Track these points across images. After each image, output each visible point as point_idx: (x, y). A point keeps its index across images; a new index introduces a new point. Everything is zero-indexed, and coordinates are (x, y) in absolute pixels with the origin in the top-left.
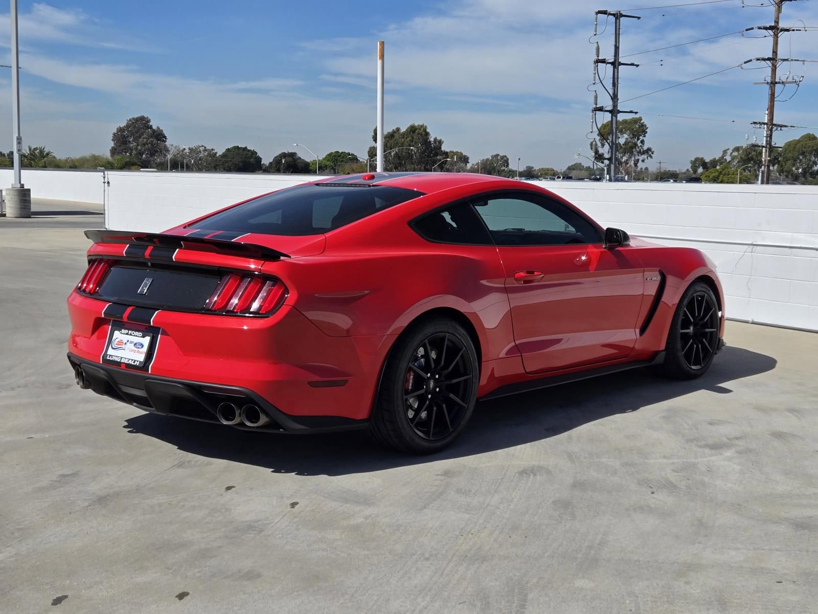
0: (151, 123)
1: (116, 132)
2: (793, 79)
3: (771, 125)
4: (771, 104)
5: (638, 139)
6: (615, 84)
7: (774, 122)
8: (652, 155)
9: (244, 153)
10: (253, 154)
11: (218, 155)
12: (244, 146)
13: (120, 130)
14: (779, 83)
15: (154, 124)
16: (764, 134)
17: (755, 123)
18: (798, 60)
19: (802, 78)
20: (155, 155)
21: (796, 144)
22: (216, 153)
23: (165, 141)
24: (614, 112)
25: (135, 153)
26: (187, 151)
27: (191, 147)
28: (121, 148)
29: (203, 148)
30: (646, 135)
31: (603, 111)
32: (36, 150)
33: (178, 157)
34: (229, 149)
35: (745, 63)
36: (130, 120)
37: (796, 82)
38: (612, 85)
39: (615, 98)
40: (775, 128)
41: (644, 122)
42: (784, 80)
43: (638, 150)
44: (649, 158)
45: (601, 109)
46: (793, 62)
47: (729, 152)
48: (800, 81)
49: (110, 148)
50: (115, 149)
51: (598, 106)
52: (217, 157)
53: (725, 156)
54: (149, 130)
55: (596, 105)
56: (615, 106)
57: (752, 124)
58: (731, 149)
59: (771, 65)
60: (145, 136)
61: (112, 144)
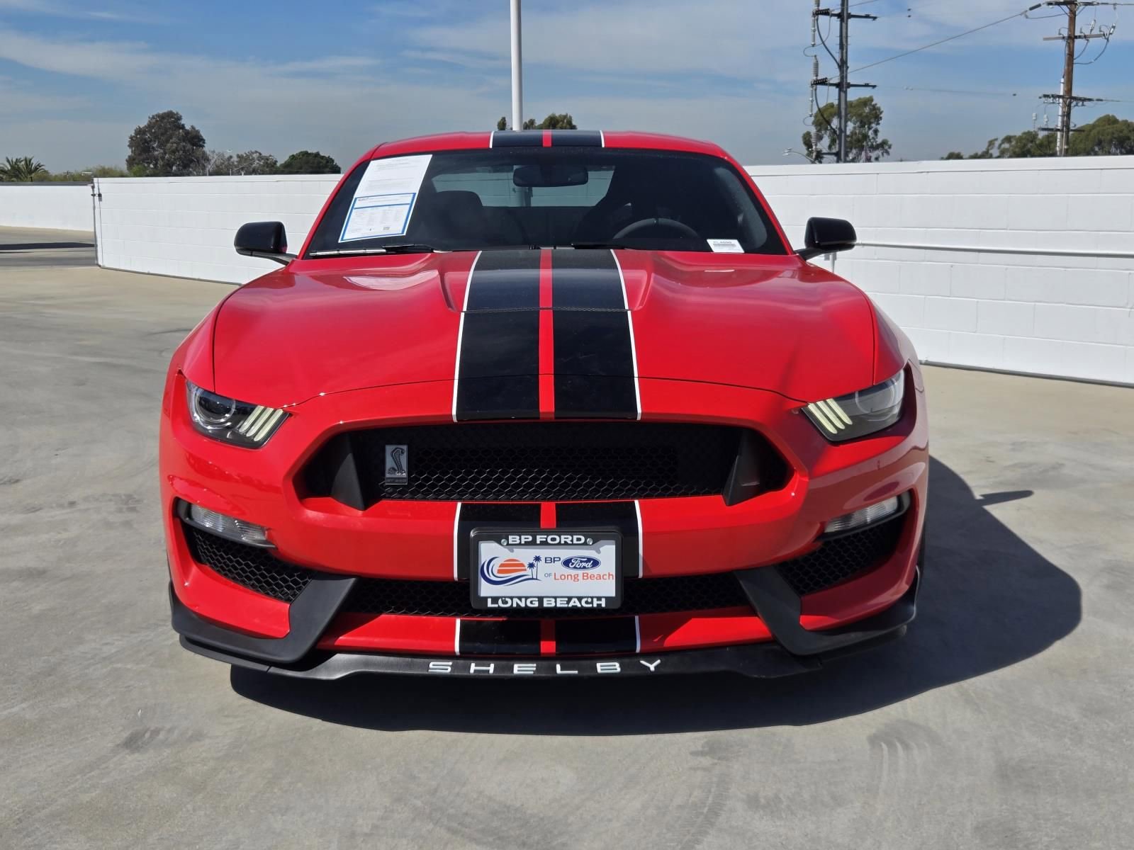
0: (183, 122)
1: (133, 135)
2: (1100, 31)
3: (1070, 99)
4: (1068, 69)
5: (869, 129)
6: (843, 46)
7: (1074, 94)
8: (889, 150)
9: (316, 161)
10: (328, 162)
11: (278, 164)
12: (314, 151)
13: (140, 131)
14: (1080, 37)
15: (187, 123)
16: (1058, 111)
17: (1046, 96)
18: (1107, 4)
19: (1112, 29)
20: (189, 167)
21: (1090, 131)
22: (276, 161)
23: (203, 146)
24: (842, 86)
25: (162, 163)
26: (235, 159)
27: (240, 154)
28: (142, 157)
29: (258, 154)
30: (880, 122)
31: (827, 84)
32: (20, 162)
33: (222, 169)
34: (293, 155)
35: (1031, 9)
36: (153, 117)
37: (1104, 35)
38: (838, 47)
39: (843, 65)
40: (1074, 103)
41: (876, 104)
42: (1087, 33)
43: (869, 143)
44: (885, 154)
45: (823, 82)
46: (1100, 6)
47: (997, 144)
48: (1110, 34)
49: (127, 157)
50: (134, 160)
51: (819, 78)
52: (277, 168)
53: (992, 149)
54: (181, 131)
55: (817, 76)
56: (843, 76)
57: (1040, 98)
58: (1001, 137)
59: (1068, 11)
60: (174, 139)
61: (128, 152)
